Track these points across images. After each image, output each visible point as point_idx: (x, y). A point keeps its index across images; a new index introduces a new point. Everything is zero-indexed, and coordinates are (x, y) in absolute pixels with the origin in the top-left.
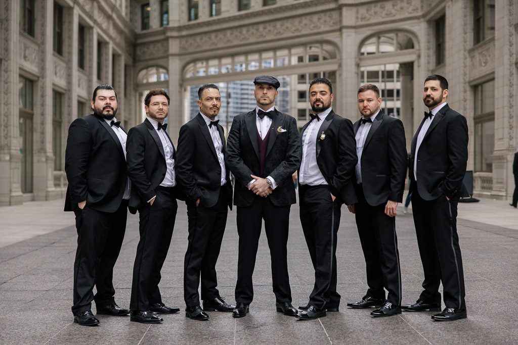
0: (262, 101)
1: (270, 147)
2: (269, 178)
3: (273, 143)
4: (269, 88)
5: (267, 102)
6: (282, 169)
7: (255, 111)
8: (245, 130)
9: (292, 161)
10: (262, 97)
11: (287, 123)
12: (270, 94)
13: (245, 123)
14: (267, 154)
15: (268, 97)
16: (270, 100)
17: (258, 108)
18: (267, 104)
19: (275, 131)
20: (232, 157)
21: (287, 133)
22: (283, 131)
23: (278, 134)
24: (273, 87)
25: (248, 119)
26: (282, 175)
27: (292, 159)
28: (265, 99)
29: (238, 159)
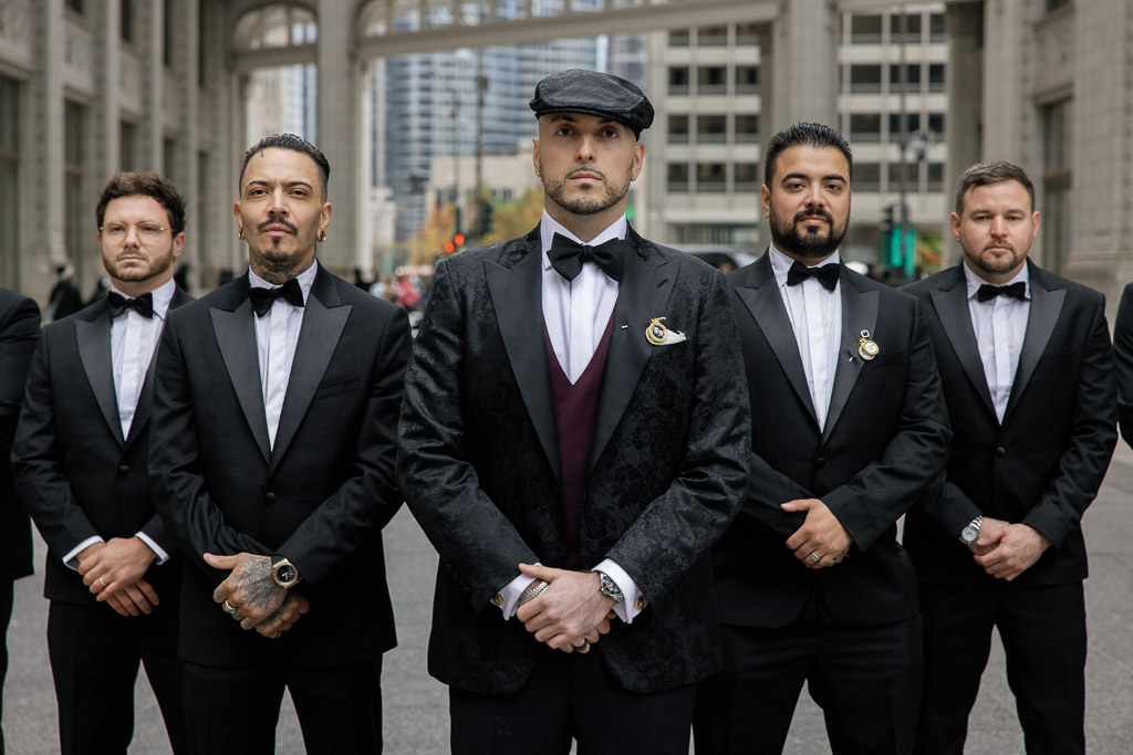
0: (574, 196)
1: (611, 416)
2: (610, 568)
3: (625, 400)
4: (605, 133)
5: (597, 197)
6: (671, 528)
7: (535, 236)
8: (491, 333)
9: (716, 488)
10: (570, 176)
11: (689, 301)
12: (608, 158)
13: (488, 295)
14: (599, 450)
15: (601, 177)
16: (611, 191)
17: (551, 228)
18: (594, 211)
19: (635, 340)
20: (426, 465)
21: (690, 353)
22: (672, 338)
23: (648, 352)
24: (621, 128)
25: (501, 281)
26: (671, 560)
27: (716, 475)
28: (586, 187)
29: (451, 471)
